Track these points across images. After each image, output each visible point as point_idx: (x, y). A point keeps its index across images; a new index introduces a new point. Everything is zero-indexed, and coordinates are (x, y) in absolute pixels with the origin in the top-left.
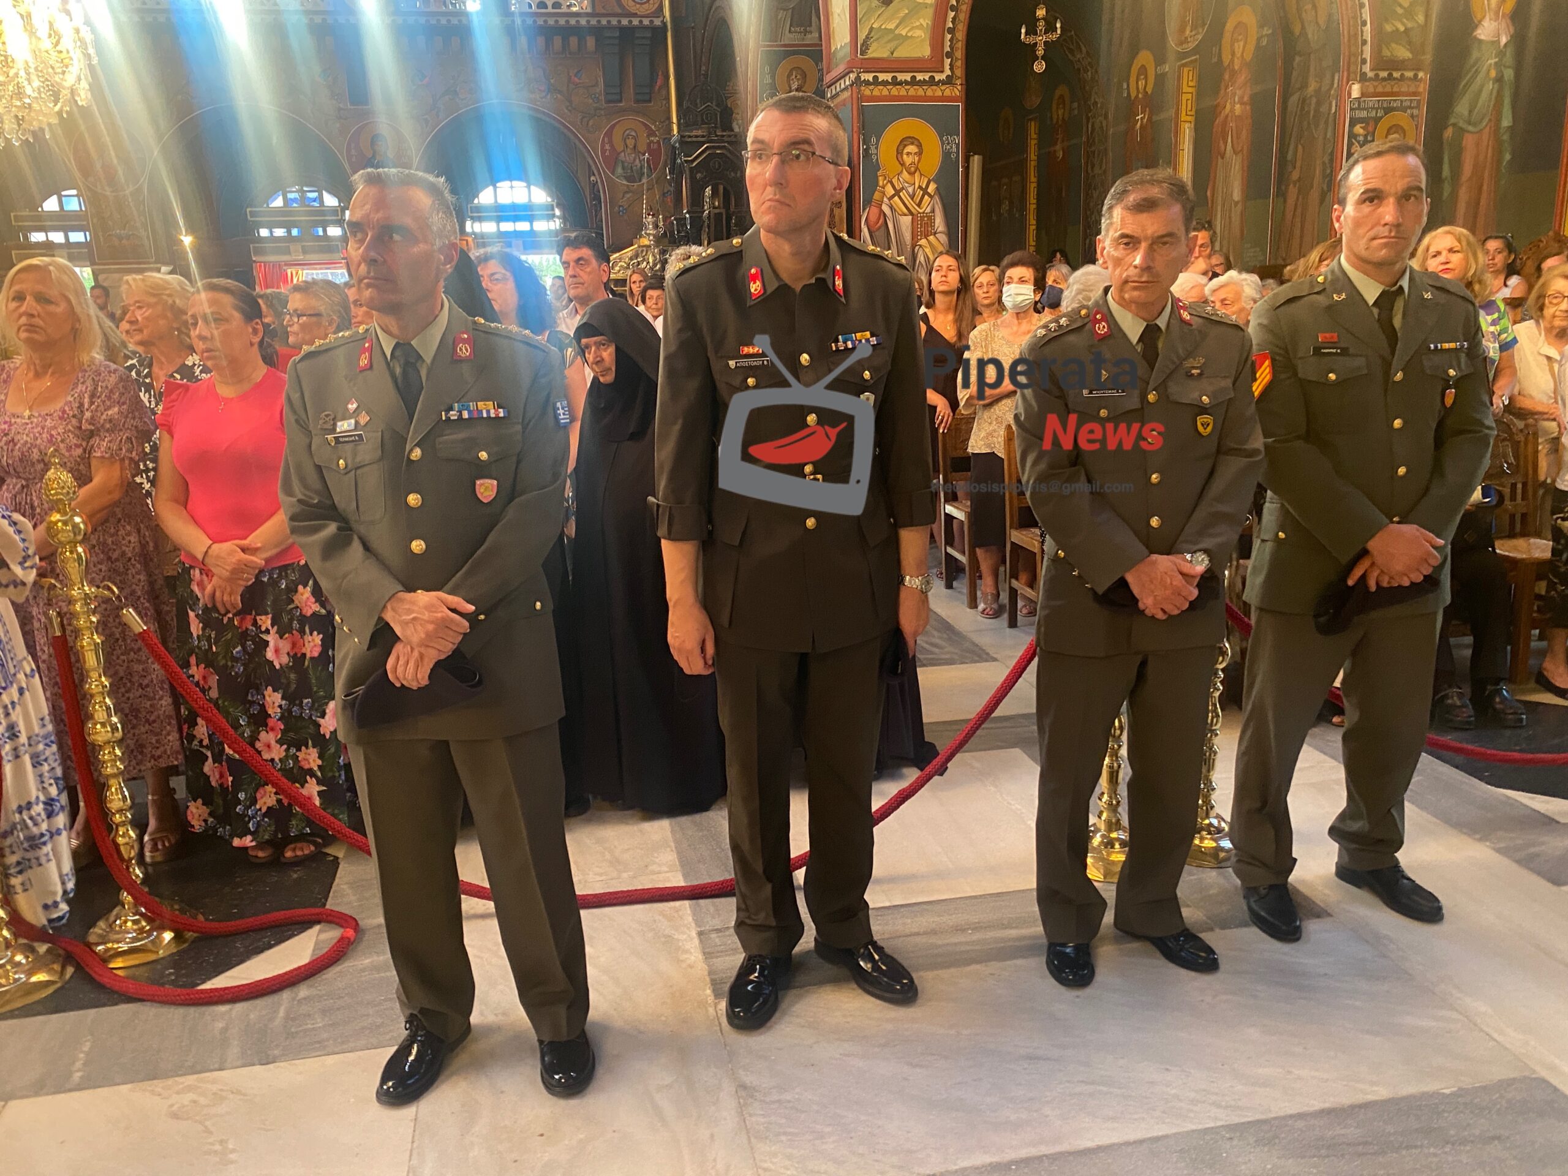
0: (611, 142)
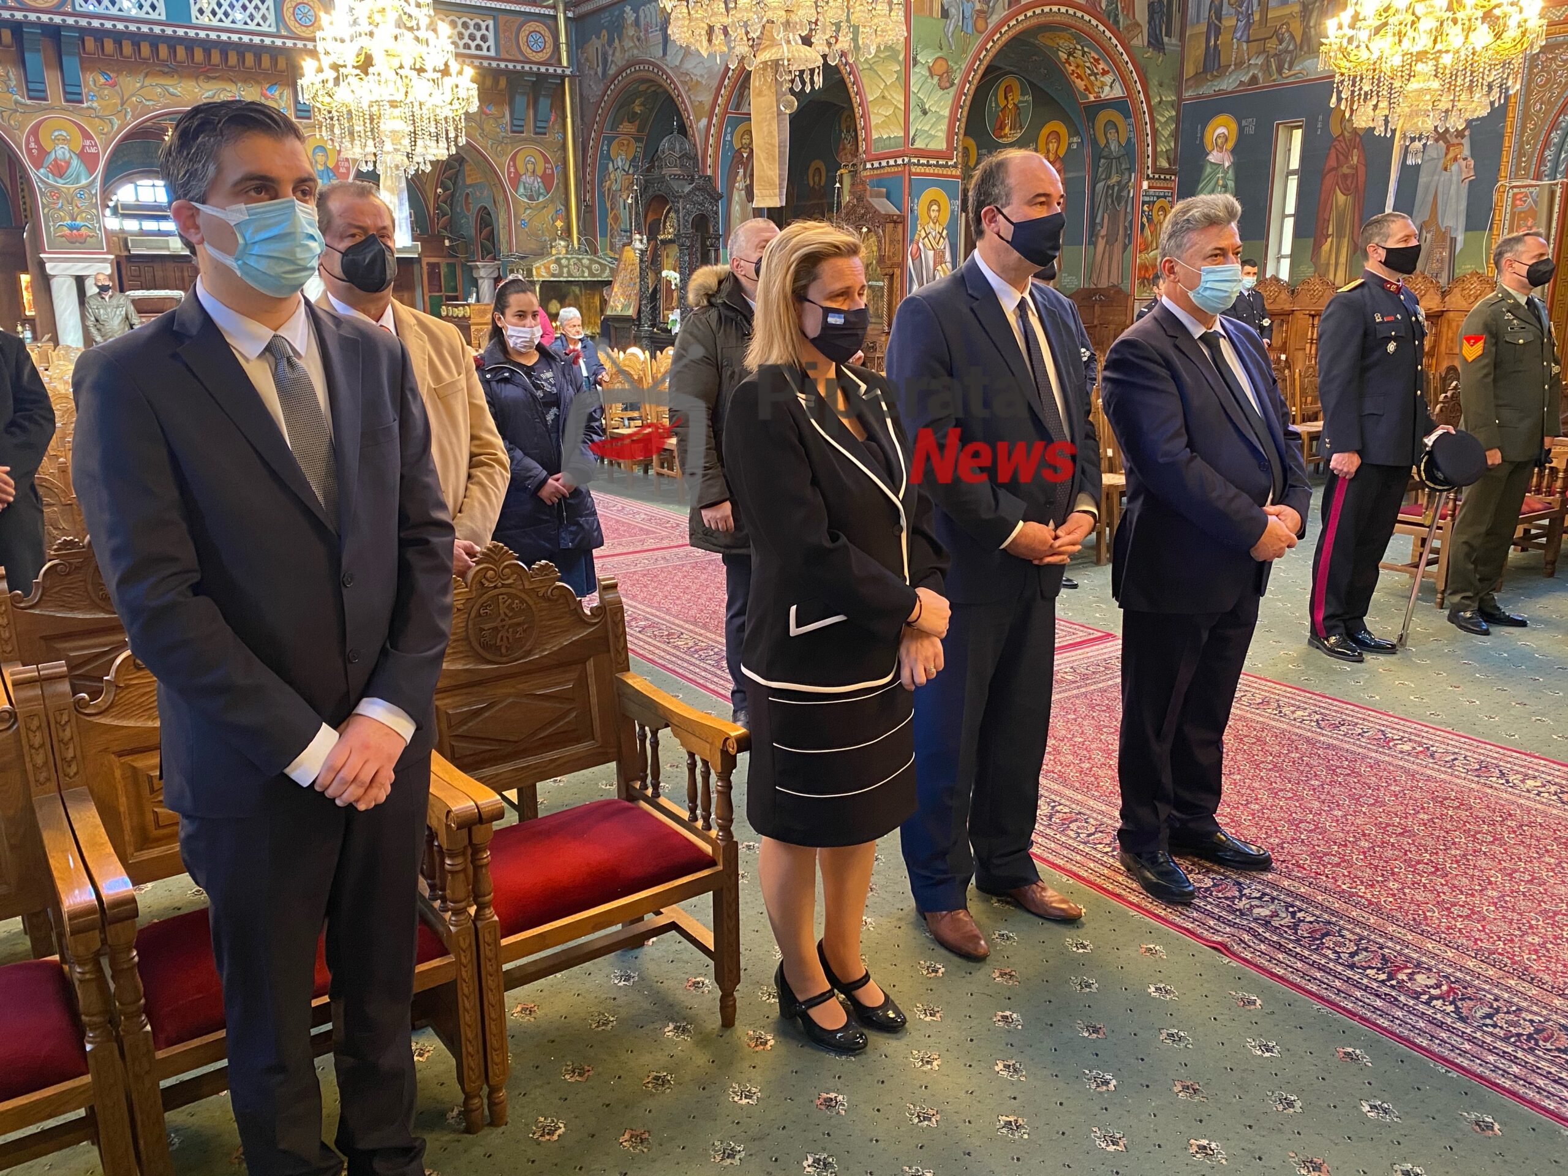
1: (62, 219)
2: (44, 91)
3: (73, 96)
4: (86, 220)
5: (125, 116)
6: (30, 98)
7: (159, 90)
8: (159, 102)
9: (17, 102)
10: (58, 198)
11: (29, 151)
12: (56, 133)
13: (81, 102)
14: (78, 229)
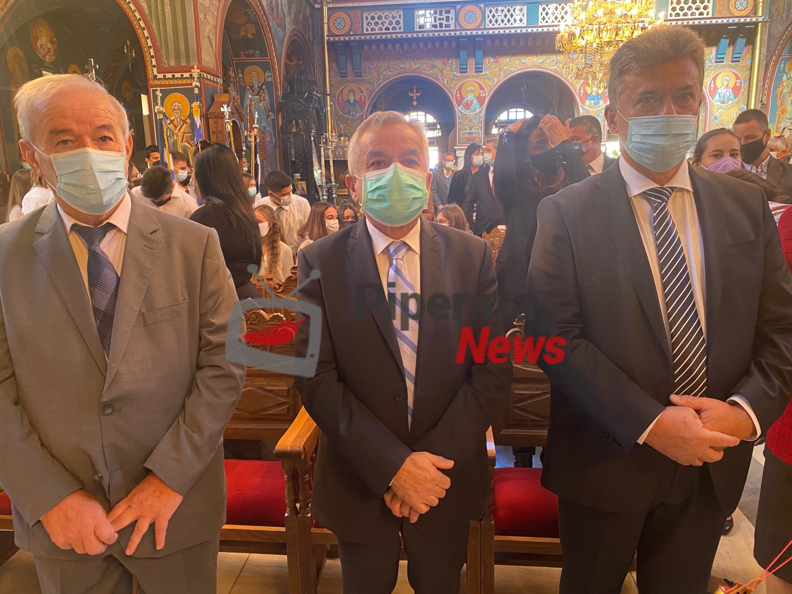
0: (715, 83)
1: (466, 130)
2: (466, 69)
3: (479, 70)
4: (476, 129)
5: (500, 76)
6: (460, 73)
7: (518, 62)
8: (517, 68)
9: (454, 75)
10: (465, 120)
11: (456, 97)
12: (469, 88)
13: (481, 72)
14: (472, 134)
